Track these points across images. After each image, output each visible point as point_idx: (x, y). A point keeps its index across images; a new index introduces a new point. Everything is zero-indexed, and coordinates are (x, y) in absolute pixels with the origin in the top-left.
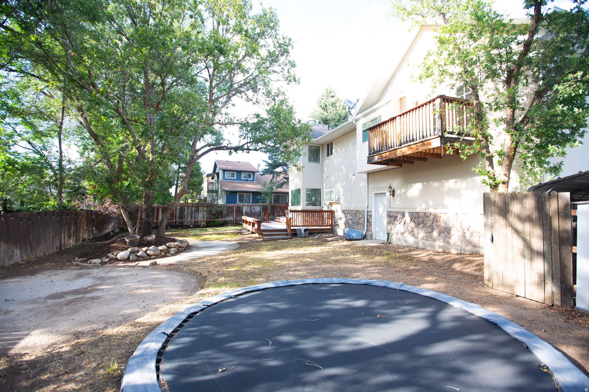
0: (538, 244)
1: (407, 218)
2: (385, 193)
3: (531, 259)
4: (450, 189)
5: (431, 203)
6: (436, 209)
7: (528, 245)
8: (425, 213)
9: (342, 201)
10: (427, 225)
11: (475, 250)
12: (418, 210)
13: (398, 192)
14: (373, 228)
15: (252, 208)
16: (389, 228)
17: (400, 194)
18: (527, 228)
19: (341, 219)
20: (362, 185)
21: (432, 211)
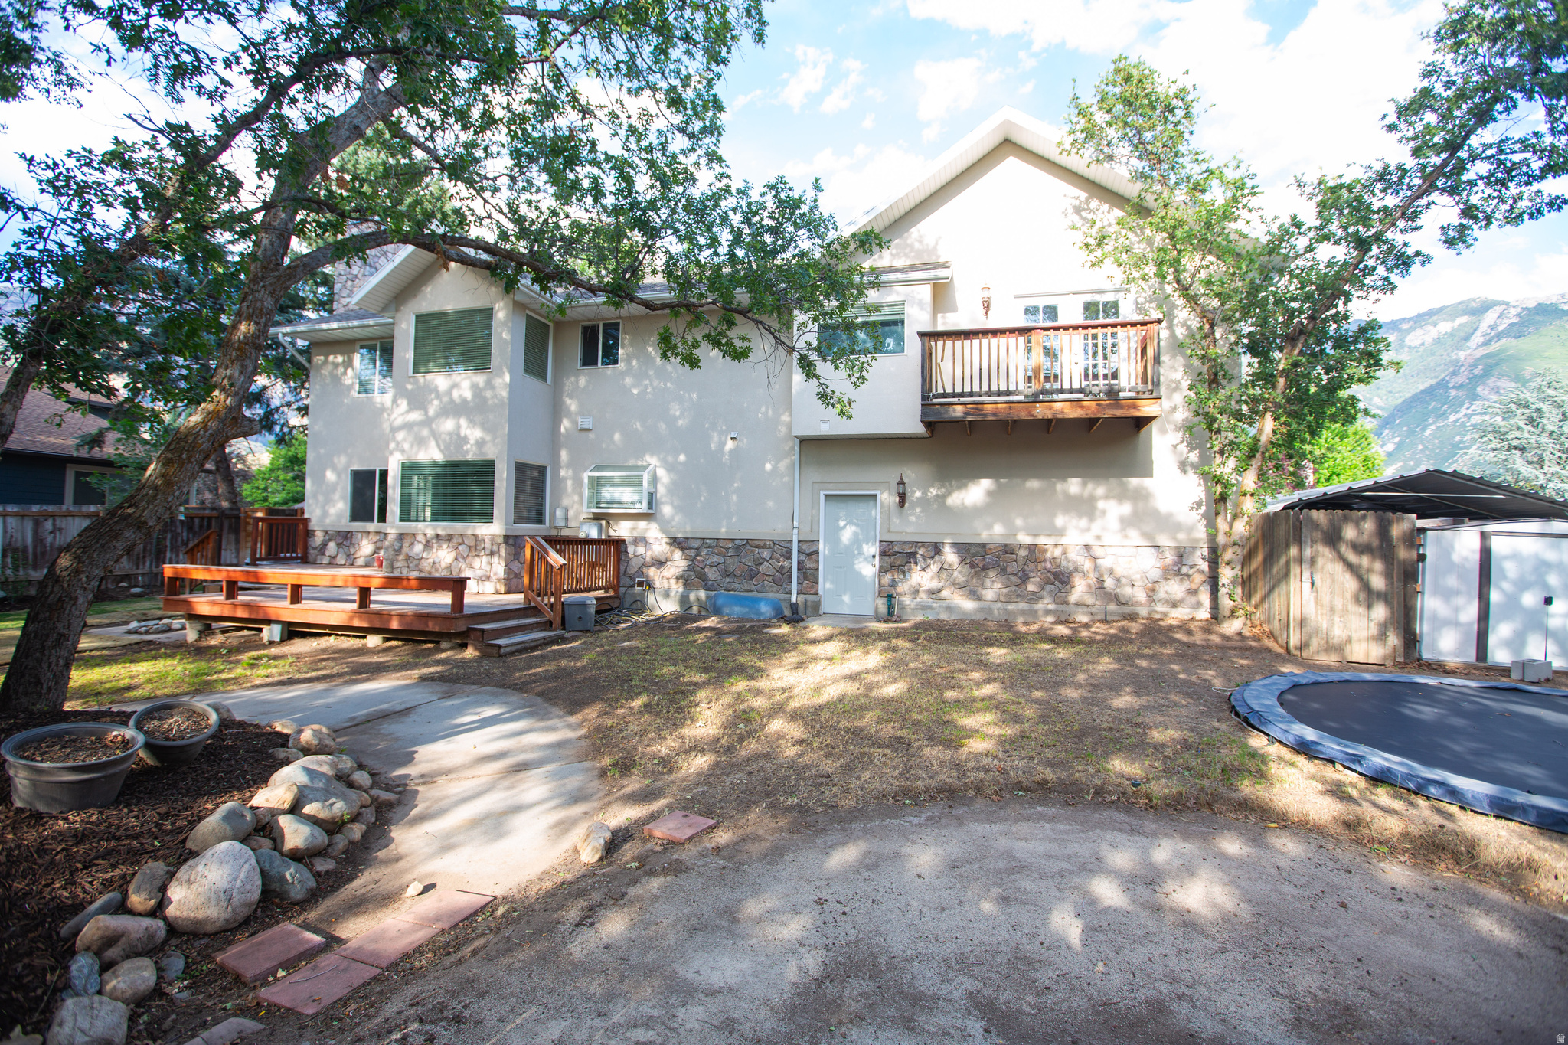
0: (1378, 582)
1: (950, 556)
2: (875, 496)
3: (1369, 607)
4: (1068, 497)
5: (1019, 522)
6: (1035, 536)
7: (1365, 586)
8: (1005, 545)
9: (667, 510)
10: (1009, 570)
11: (1127, 610)
12: (984, 537)
13: (918, 494)
14: (825, 585)
15: (49, 525)
16: (887, 579)
17: (924, 502)
18: (1365, 561)
19: (660, 563)
20: (768, 467)
21: (1024, 539)
